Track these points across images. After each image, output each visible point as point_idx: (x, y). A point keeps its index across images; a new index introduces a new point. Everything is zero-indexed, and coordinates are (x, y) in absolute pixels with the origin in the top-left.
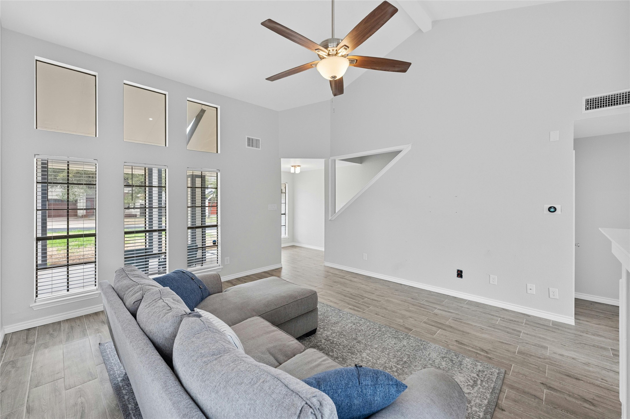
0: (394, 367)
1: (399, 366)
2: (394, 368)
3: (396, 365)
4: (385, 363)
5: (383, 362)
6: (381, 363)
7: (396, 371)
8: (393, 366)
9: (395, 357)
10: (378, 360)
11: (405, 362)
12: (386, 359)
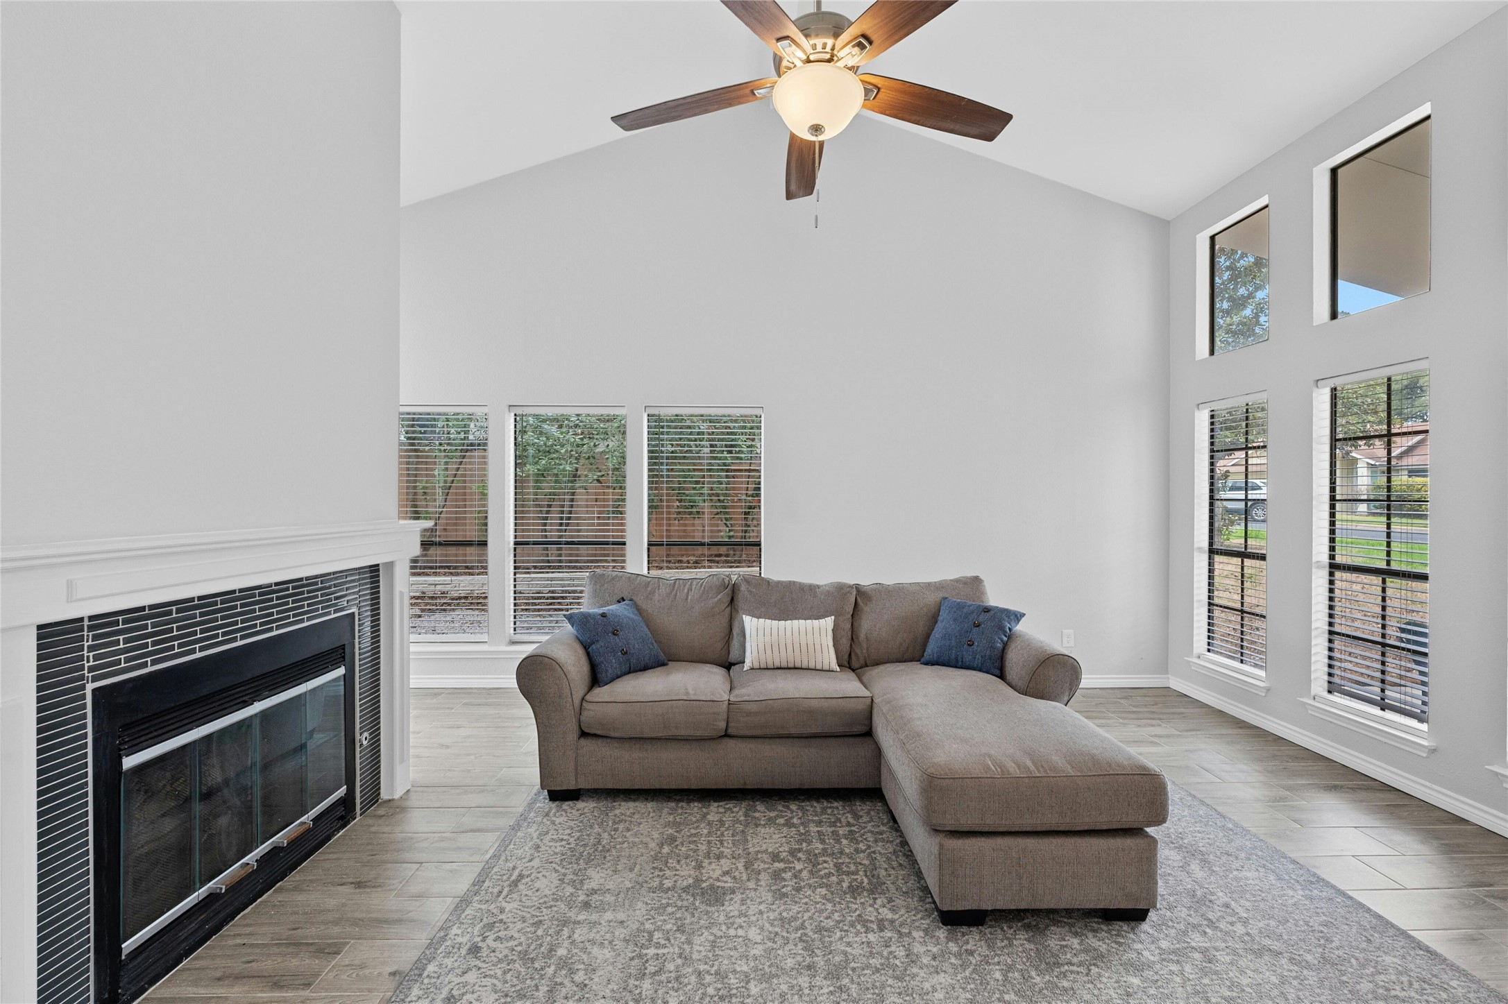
0: (662, 942)
1: (652, 951)
2: (660, 940)
3: (661, 951)
4: (689, 942)
5: (697, 940)
6: (699, 935)
7: (651, 934)
8: (666, 942)
9: (677, 979)
10: (711, 938)
11: (642, 976)
12: (696, 956)
